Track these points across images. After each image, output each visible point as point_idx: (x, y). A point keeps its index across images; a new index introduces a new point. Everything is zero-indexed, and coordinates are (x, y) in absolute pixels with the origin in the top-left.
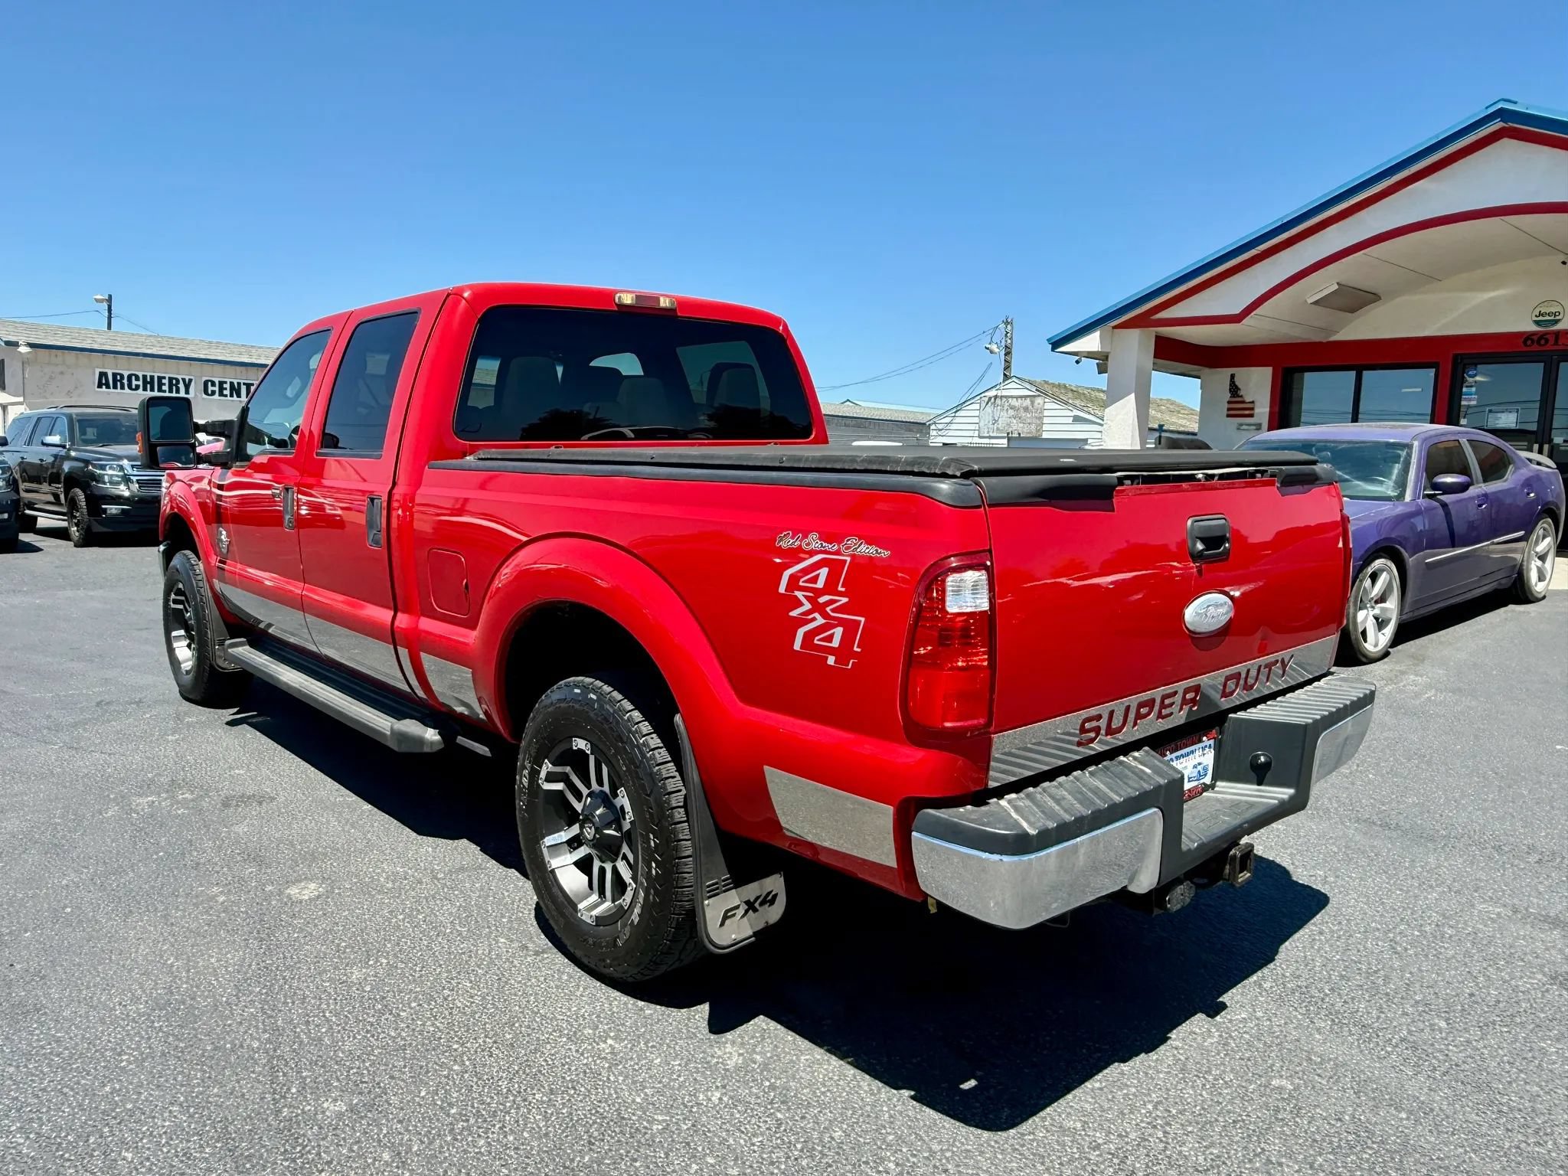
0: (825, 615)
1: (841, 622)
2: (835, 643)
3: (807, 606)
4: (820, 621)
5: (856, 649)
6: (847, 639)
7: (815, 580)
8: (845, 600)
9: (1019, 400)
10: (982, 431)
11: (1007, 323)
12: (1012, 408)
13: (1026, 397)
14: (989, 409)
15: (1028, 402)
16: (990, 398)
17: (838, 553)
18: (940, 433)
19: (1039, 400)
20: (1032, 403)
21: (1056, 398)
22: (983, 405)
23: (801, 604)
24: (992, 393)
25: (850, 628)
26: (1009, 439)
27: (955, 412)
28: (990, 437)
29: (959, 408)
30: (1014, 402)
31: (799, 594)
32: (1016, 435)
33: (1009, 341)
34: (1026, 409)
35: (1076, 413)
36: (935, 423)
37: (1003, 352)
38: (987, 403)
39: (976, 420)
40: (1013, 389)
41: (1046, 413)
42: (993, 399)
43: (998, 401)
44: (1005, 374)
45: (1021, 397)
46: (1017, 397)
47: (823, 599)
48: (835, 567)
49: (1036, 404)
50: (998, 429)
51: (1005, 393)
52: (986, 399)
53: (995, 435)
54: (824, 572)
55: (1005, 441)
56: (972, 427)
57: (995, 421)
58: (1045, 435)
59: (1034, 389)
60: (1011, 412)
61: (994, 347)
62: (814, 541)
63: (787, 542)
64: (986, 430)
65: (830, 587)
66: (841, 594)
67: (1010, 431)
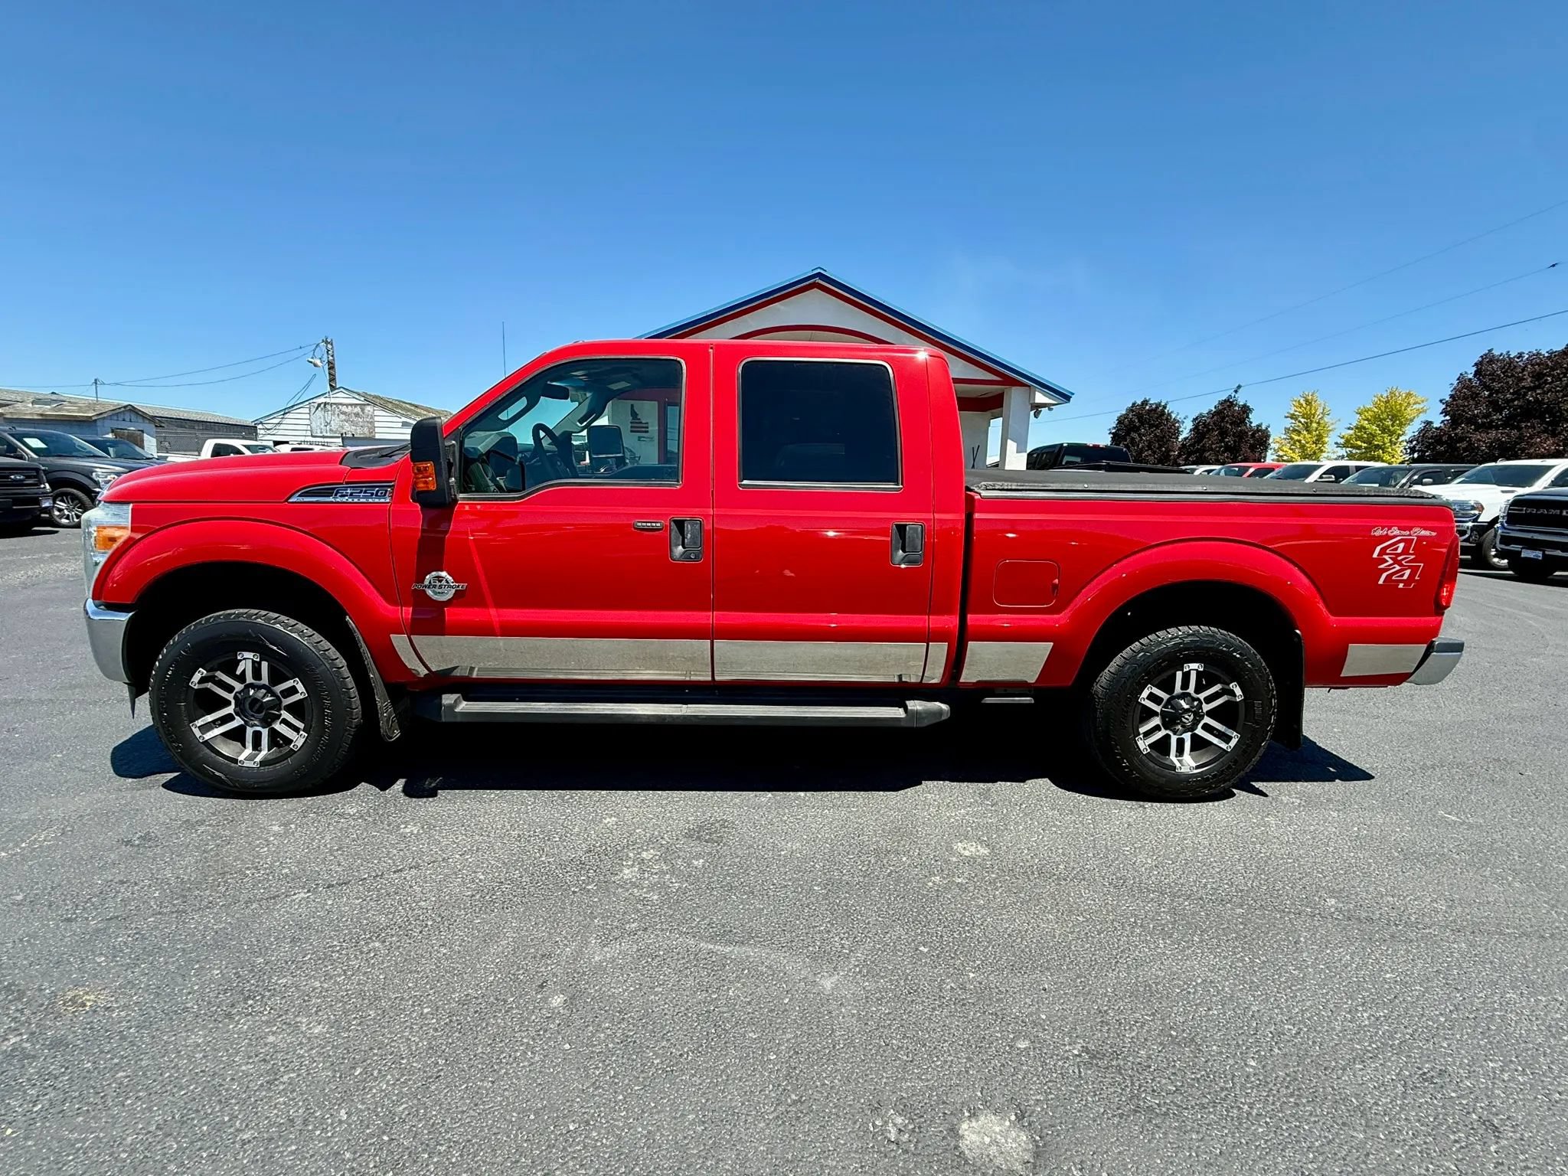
0: (1400, 564)
1: (1409, 567)
2: (1405, 577)
3: (1391, 562)
4: (1398, 568)
5: (1417, 578)
6: (1412, 576)
7: (1396, 549)
8: (1413, 557)
9: (350, 407)
10: (314, 431)
11: (327, 342)
12: (344, 413)
13: (356, 405)
14: (319, 413)
15: (358, 409)
16: (319, 405)
17: (1410, 535)
18: (268, 432)
19: (368, 408)
20: (363, 410)
21: (384, 408)
22: (313, 410)
23: (1387, 561)
24: (322, 400)
25: (1414, 570)
26: (343, 439)
27: (285, 414)
28: (324, 437)
29: (286, 412)
30: (344, 409)
31: (1386, 557)
32: (350, 435)
33: (331, 358)
34: (357, 415)
35: (404, 419)
36: (261, 423)
37: (327, 367)
38: (317, 408)
39: (308, 422)
40: (340, 397)
41: (376, 419)
42: (322, 406)
43: (328, 407)
44: (331, 385)
45: (351, 405)
46: (347, 405)
47: (1400, 558)
48: (1408, 542)
49: (366, 411)
50: (331, 430)
51: (333, 401)
52: (316, 405)
53: (328, 434)
54: (1401, 545)
55: (340, 440)
56: (305, 427)
57: (328, 424)
58: (377, 436)
59: (362, 399)
60: (343, 417)
61: (318, 362)
62: (1395, 531)
63: (1378, 533)
64: (319, 431)
65: (1405, 551)
66: (1412, 554)
67: (344, 431)
